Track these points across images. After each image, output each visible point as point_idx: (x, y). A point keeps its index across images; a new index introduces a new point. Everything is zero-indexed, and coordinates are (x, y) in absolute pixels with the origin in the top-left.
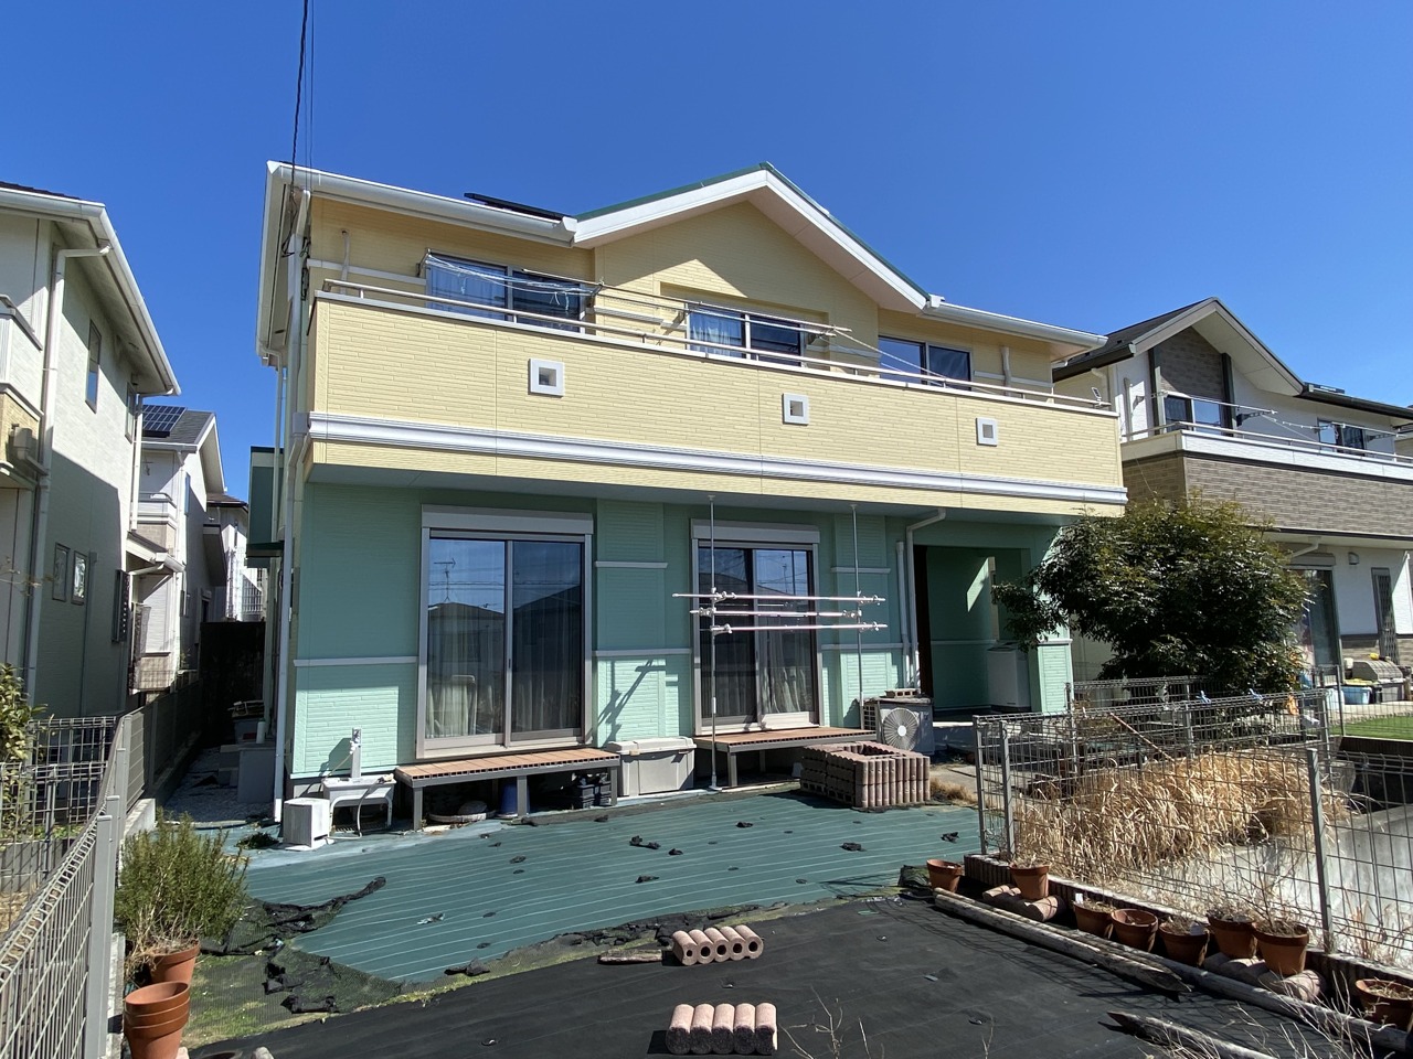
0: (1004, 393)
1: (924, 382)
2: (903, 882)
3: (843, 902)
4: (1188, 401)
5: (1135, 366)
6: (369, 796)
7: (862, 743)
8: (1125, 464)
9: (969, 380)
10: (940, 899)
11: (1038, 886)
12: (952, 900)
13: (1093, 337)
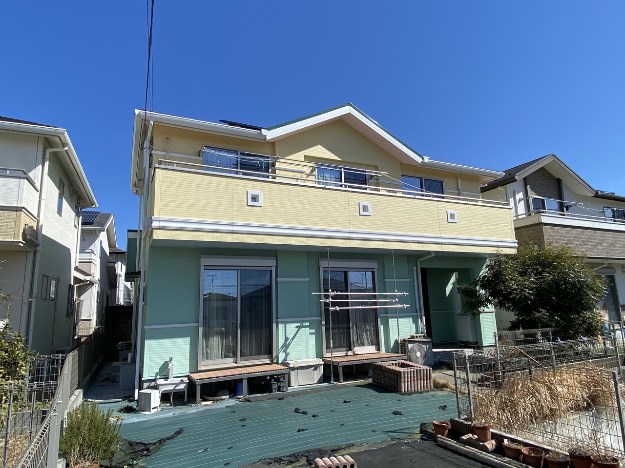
0: (459, 199)
1: (422, 195)
2: (422, 432)
3: (394, 442)
4: (543, 200)
5: (518, 185)
6: (177, 388)
7: (400, 361)
8: (516, 229)
9: (443, 194)
10: (439, 441)
11: (486, 435)
12: (445, 441)
13: (497, 173)
